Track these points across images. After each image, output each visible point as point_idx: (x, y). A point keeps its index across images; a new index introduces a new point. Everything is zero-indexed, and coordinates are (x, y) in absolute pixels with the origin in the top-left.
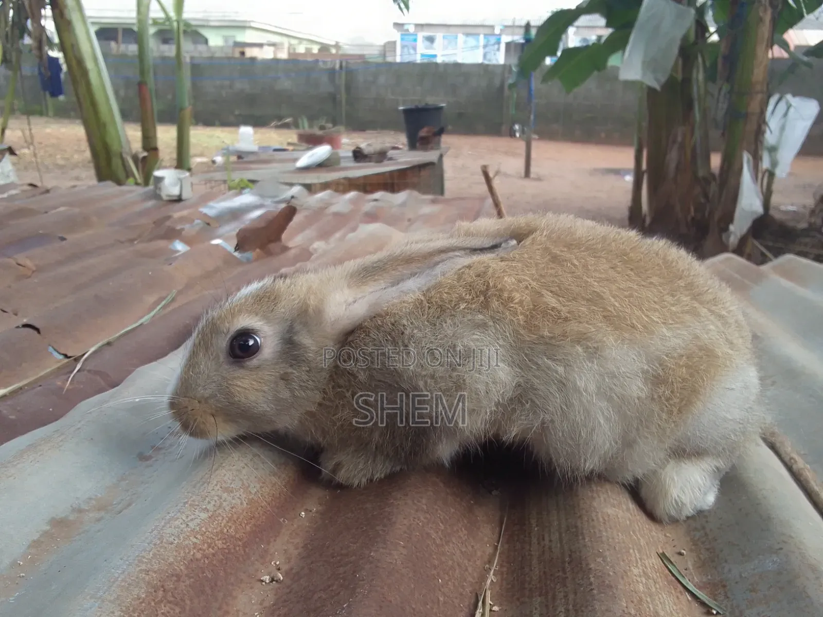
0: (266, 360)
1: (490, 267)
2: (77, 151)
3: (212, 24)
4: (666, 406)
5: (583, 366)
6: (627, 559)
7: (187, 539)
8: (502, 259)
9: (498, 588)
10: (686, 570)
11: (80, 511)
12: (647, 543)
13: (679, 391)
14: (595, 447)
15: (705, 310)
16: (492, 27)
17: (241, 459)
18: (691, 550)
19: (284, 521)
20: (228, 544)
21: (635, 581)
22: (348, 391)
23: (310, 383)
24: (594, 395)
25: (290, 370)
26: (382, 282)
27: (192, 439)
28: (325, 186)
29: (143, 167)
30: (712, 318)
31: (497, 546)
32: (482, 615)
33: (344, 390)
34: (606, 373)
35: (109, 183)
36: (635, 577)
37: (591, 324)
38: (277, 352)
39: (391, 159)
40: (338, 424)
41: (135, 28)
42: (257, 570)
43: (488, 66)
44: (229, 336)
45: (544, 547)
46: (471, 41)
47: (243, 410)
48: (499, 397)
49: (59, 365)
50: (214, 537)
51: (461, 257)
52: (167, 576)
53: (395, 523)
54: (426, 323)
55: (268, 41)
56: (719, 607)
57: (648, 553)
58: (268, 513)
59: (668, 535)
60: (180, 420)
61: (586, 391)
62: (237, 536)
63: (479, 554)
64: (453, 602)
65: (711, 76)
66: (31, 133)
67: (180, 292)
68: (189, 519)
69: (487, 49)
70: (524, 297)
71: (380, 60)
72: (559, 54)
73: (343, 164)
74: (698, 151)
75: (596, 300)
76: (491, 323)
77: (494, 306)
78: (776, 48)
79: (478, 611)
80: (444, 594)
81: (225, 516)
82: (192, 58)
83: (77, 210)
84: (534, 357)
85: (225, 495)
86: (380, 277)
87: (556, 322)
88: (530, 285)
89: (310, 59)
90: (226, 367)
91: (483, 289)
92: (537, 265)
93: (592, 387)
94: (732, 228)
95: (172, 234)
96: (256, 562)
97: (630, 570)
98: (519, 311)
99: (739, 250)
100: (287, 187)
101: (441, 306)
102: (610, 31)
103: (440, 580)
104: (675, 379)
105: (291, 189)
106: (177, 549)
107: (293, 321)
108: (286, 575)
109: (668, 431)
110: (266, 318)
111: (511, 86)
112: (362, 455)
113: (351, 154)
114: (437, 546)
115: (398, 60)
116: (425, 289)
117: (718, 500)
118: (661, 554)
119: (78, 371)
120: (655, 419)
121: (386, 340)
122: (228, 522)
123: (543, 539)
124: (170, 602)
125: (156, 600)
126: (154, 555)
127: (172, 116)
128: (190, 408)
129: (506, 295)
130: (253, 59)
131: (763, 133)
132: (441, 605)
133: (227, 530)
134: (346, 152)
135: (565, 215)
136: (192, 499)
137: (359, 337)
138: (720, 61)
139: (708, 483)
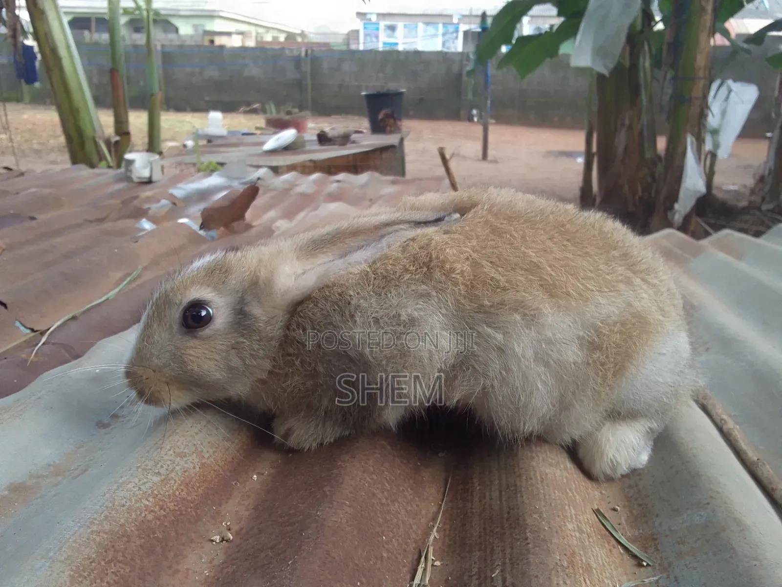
0: (217, 330)
1: (433, 239)
2: (52, 136)
3: (182, 13)
4: (601, 371)
5: (521, 333)
6: (563, 515)
7: (138, 501)
8: (446, 232)
9: (440, 544)
10: (620, 524)
11: (38, 477)
12: (583, 500)
13: (613, 356)
14: (533, 410)
15: (638, 280)
16: (451, 16)
17: (195, 425)
18: (624, 506)
19: (236, 484)
20: (180, 506)
21: (569, 535)
22: (297, 359)
23: (261, 352)
24: (532, 361)
25: (241, 340)
26: (330, 254)
27: (147, 407)
28: (292, 168)
29: (116, 151)
30: (645, 287)
31: (441, 505)
32: (424, 570)
33: (294, 358)
34: (543, 340)
35: (82, 166)
36: (569, 532)
37: (528, 293)
38: (229, 322)
39: (354, 142)
40: (289, 390)
41: (107, 17)
42: (208, 531)
43: (446, 53)
44: (181, 308)
45: (484, 505)
46: (431, 30)
47: (196, 379)
48: (441, 364)
49: (24, 339)
50: (166, 500)
51: (406, 230)
52: (118, 537)
53: (342, 483)
54: (372, 293)
55: (236, 30)
56: (649, 559)
57: (583, 509)
58: (221, 476)
59: (603, 492)
60: (136, 388)
61: (524, 357)
62: (189, 498)
63: (424, 512)
64: (397, 558)
65: (657, 63)
66: (7, 120)
67: (145, 269)
68: (141, 483)
69: (447, 37)
70: (465, 268)
71: (344, 48)
72: (514, 42)
73: (308, 148)
74: (645, 133)
75: (533, 270)
76: (434, 294)
77: (436, 277)
78: (718, 36)
79: (420, 566)
80: (388, 550)
81: (177, 479)
82: (163, 46)
83: (46, 191)
84: (475, 325)
85: (178, 459)
86: (328, 250)
87: (495, 292)
88: (471, 256)
89: (277, 47)
90: (180, 337)
91: (426, 261)
92: (478, 237)
93: (530, 353)
94: (677, 206)
95: (140, 213)
96: (208, 523)
97: (565, 525)
98: (460, 281)
99: (684, 228)
100: (254, 169)
101: (385, 277)
102: (562, 19)
103: (384, 537)
104: (610, 344)
105: (257, 170)
106: (128, 511)
107: (244, 292)
108: (237, 534)
109: (603, 395)
110: (216, 289)
111: (470, 73)
112: (312, 421)
113: (315, 138)
114: (382, 504)
115: (361, 48)
116: (371, 261)
117: (651, 459)
118: (596, 510)
119: (44, 344)
120: (590, 383)
121: (334, 310)
122: (180, 485)
123: (485, 498)
124: (120, 562)
125: (106, 560)
126: (106, 517)
127: (143, 102)
128: (144, 377)
129: (448, 266)
130: (222, 47)
131: (705, 116)
132: (384, 561)
133: (180, 493)
134: (311, 135)
135: (507, 189)
136: (145, 463)
137: (308, 307)
138: (665, 48)
139: (642, 443)
